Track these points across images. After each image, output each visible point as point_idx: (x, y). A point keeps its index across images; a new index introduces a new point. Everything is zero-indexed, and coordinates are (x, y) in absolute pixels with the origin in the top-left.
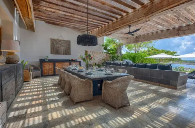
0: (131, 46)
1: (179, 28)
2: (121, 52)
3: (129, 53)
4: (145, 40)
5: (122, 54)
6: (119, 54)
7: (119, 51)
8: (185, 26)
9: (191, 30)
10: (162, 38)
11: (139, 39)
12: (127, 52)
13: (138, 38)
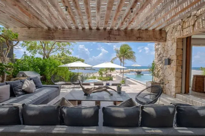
0: (36, 44)
1: (110, 31)
2: (11, 55)
3: (32, 57)
4: (65, 38)
5: (15, 58)
6: (7, 59)
7: (8, 53)
8: (116, 30)
9: (121, 36)
10: (91, 39)
11: (54, 35)
12: (25, 55)
13: (53, 32)
